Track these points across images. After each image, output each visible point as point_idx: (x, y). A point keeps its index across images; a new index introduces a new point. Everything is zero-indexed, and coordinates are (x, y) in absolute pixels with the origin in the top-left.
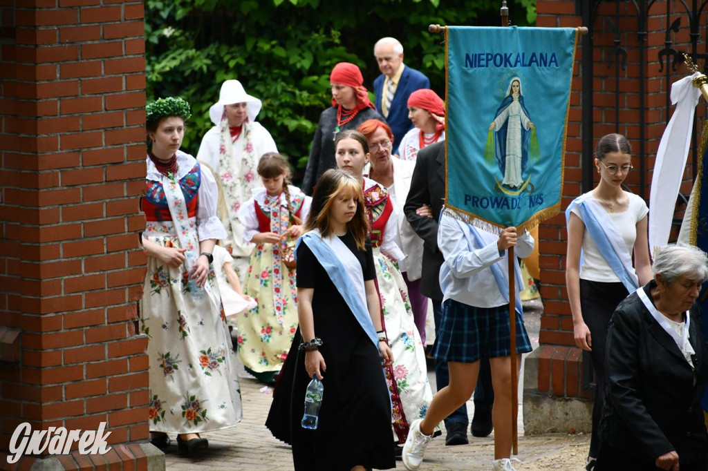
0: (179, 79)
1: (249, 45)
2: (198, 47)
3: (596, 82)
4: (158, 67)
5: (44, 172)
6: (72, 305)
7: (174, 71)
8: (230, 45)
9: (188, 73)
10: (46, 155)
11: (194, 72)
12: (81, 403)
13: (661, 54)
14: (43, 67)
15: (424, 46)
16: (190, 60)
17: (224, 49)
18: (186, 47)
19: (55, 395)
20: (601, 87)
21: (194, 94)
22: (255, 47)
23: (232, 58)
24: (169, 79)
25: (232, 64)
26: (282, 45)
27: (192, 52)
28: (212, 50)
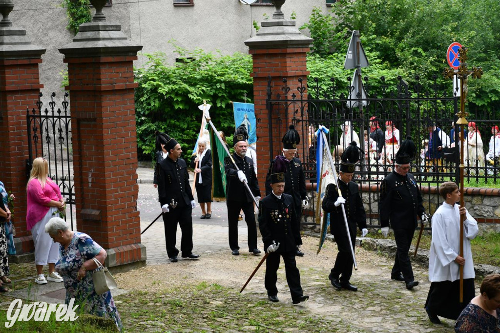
0: (147, 133)
1: (168, 122)
2: (153, 123)
3: (273, 129)
4: (140, 128)
5: (106, 162)
6: (116, 202)
7: (145, 130)
8: (162, 122)
9: (149, 130)
10: (106, 157)
11: (151, 130)
12: (120, 232)
13: (292, 120)
14: (105, 130)
15: (221, 120)
16: (150, 126)
17: (160, 123)
18: (149, 123)
19: (112, 230)
20: (274, 130)
21: (152, 137)
22: (170, 122)
23: (163, 126)
24: (144, 133)
25: (163, 127)
26: (178, 121)
27: (151, 124)
28: (157, 123)
